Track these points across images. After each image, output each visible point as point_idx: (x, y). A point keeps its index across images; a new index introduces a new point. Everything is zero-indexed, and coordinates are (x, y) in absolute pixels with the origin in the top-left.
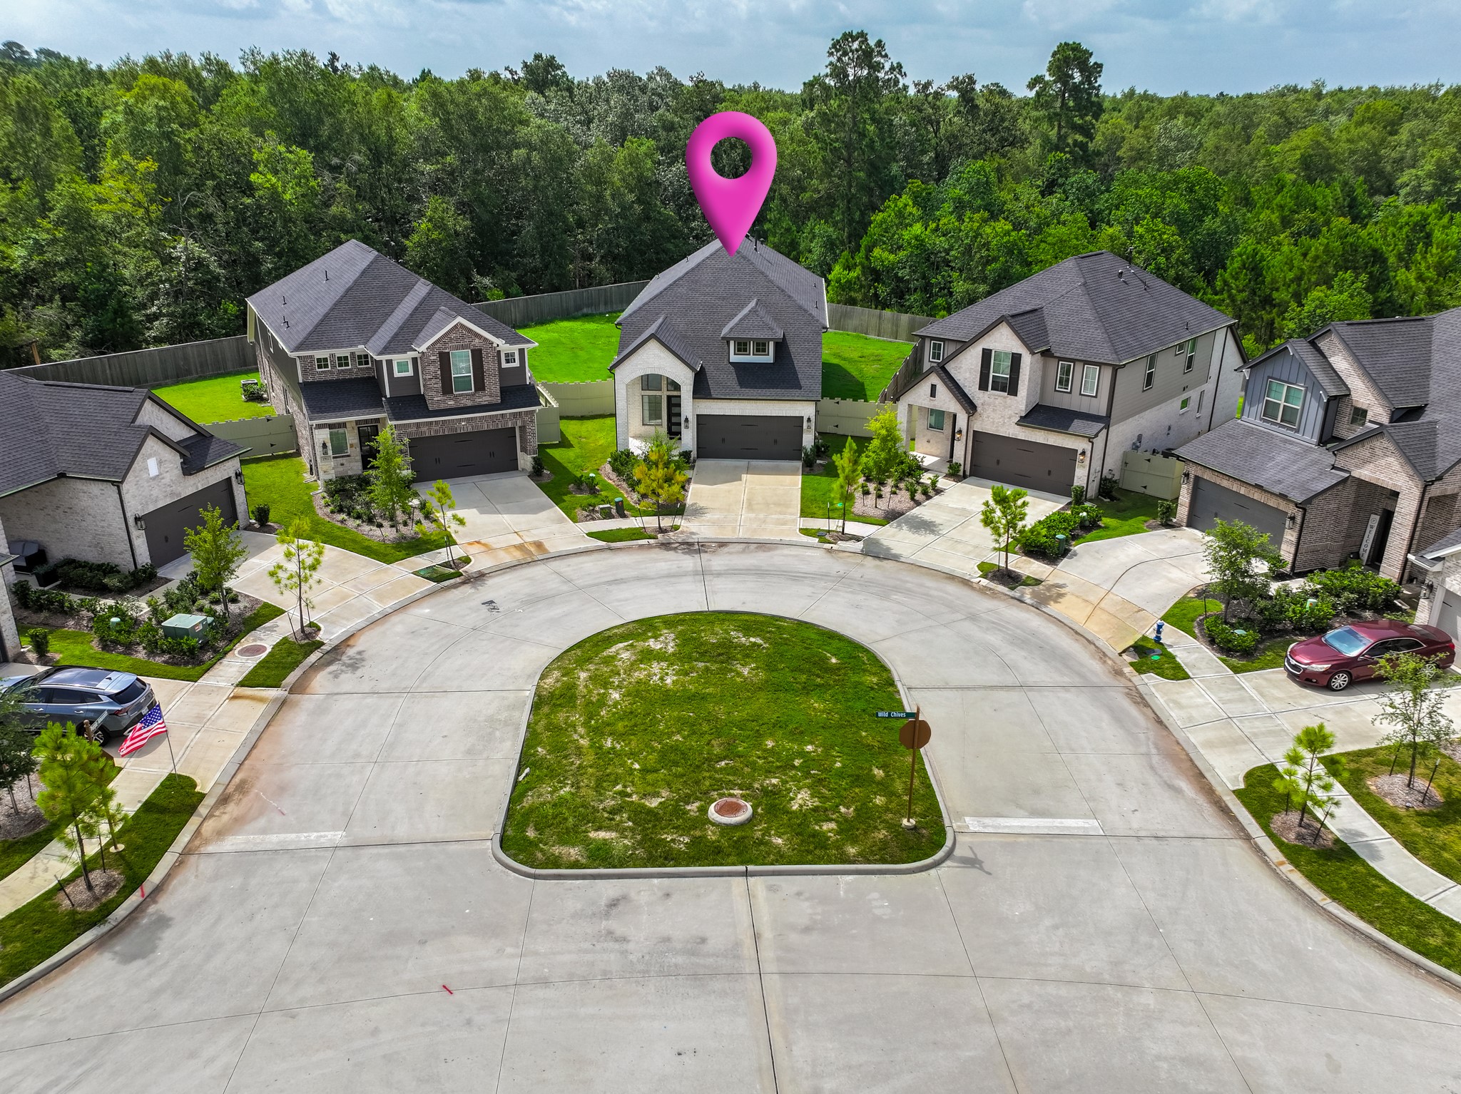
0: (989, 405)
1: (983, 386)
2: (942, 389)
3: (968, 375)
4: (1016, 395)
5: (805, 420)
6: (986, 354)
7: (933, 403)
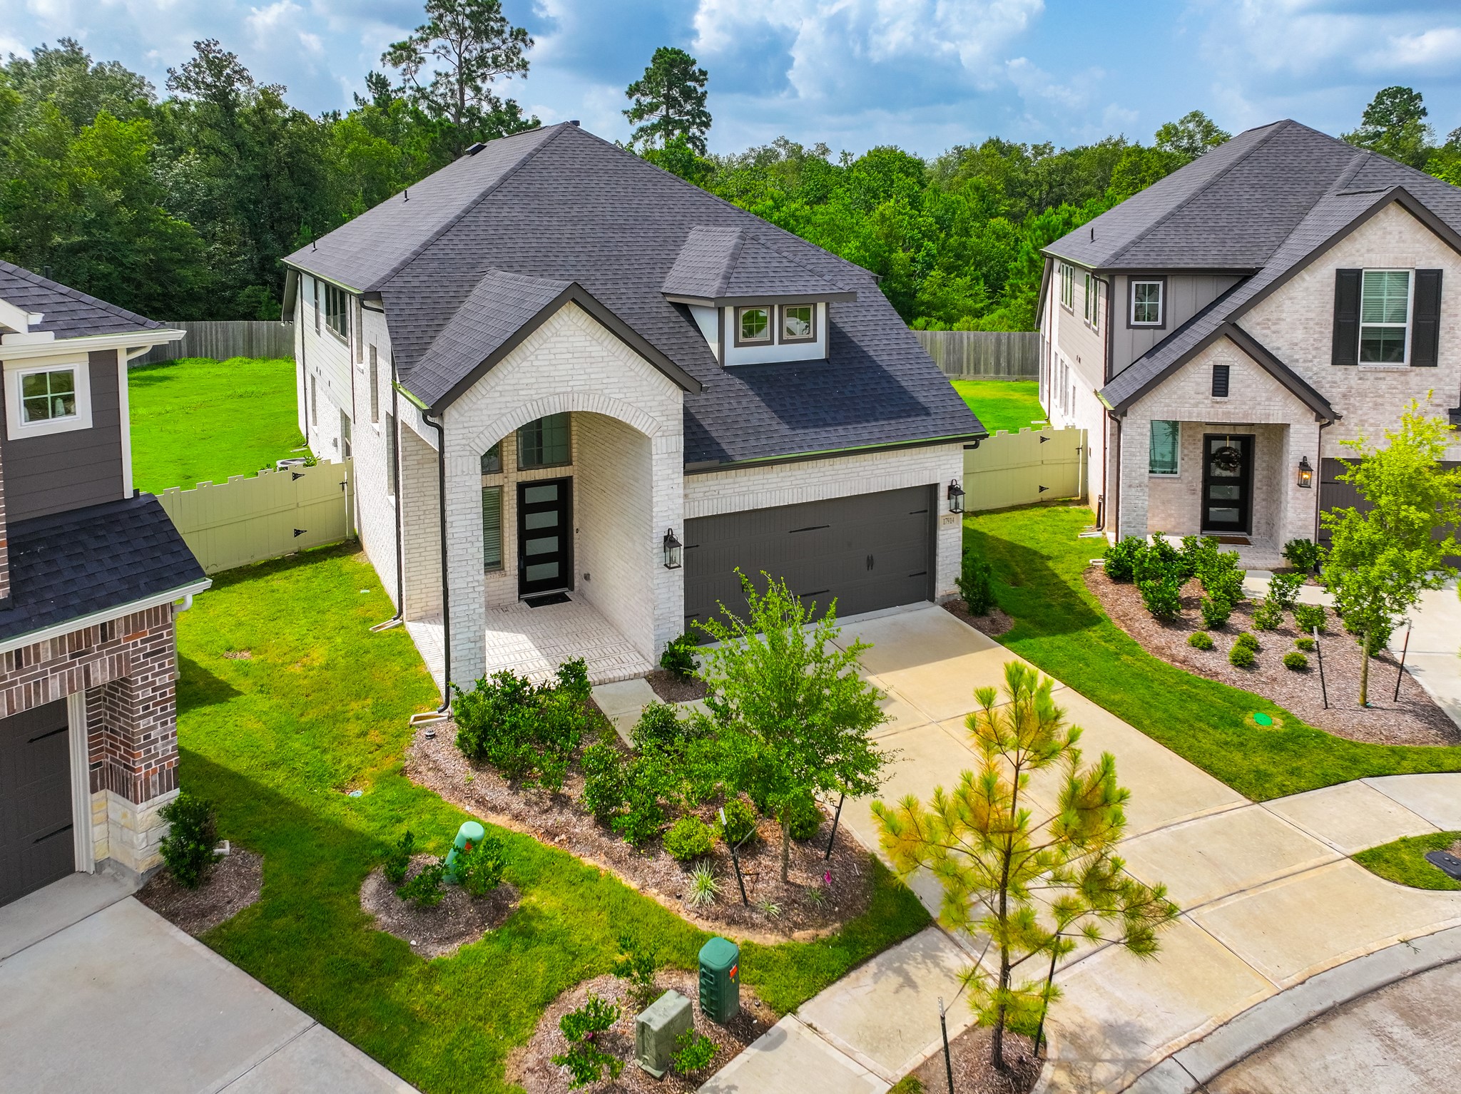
0: (1363, 395)
1: (1344, 351)
2: (1243, 372)
3: (1299, 335)
4: (1433, 362)
5: (943, 492)
6: (1348, 283)
7: (1221, 409)
